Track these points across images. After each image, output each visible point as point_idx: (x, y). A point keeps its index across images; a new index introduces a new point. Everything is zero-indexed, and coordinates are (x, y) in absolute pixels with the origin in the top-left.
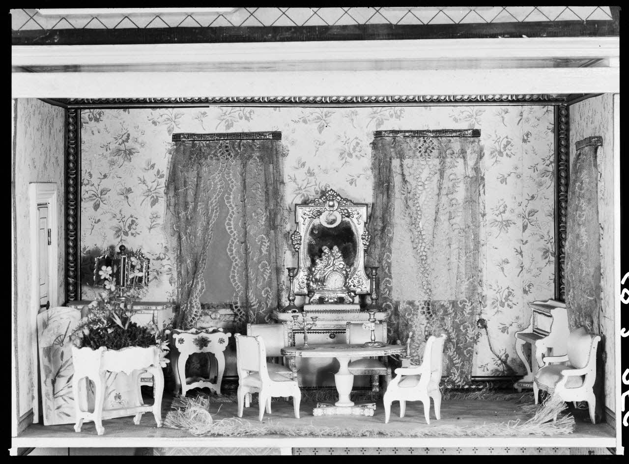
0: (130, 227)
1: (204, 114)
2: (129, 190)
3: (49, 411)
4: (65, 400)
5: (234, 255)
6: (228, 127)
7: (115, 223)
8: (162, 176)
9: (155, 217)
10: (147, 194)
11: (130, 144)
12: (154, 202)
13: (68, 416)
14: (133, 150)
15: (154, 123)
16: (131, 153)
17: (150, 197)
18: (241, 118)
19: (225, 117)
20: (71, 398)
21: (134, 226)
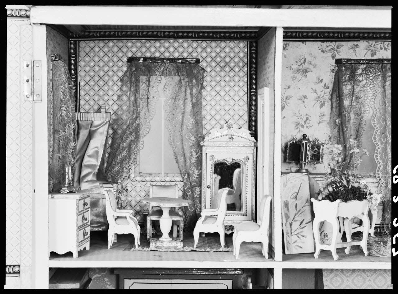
0: (305, 122)
1: (357, 45)
2: (305, 97)
3: (289, 244)
4: (299, 237)
5: (377, 142)
6: (373, 55)
7: (295, 119)
8: (328, 88)
9: (322, 115)
10: (317, 100)
11: (306, 66)
12: (322, 105)
13: (301, 248)
14: (308, 70)
15: (323, 51)
16: (307, 72)
17: (319, 102)
18: (382, 49)
19: (371, 48)
20: (302, 236)
21: (308, 122)
